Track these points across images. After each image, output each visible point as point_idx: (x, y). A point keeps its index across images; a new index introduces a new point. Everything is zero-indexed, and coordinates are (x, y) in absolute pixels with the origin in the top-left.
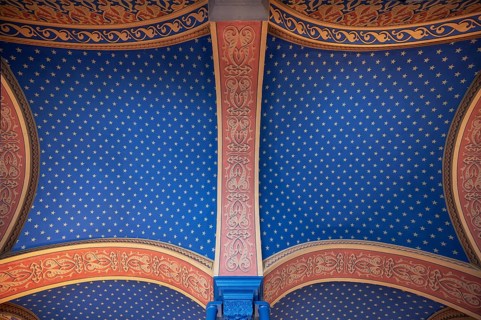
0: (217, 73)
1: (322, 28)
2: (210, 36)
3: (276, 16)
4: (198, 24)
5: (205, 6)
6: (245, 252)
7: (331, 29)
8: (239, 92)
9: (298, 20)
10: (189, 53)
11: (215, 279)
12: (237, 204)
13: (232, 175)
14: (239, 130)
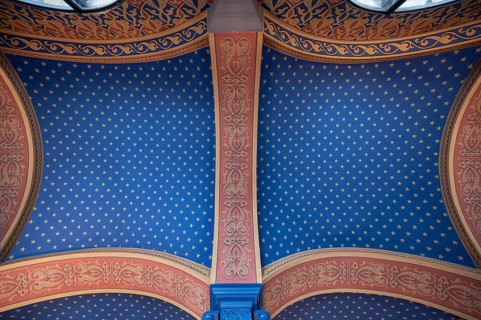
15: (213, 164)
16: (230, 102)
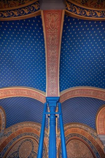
0: (44, 31)
1: (87, 10)
2: (41, 15)
3: (68, 6)
4: (36, 10)
5: (38, 2)
6: (55, 90)
7: (91, 10)
8: (53, 39)
9: (78, 7)
10: (33, 23)
11: (46, 98)
12: (52, 77)
13: (50, 68)
14: (53, 53)
15: (45, 62)
16: (50, 41)
